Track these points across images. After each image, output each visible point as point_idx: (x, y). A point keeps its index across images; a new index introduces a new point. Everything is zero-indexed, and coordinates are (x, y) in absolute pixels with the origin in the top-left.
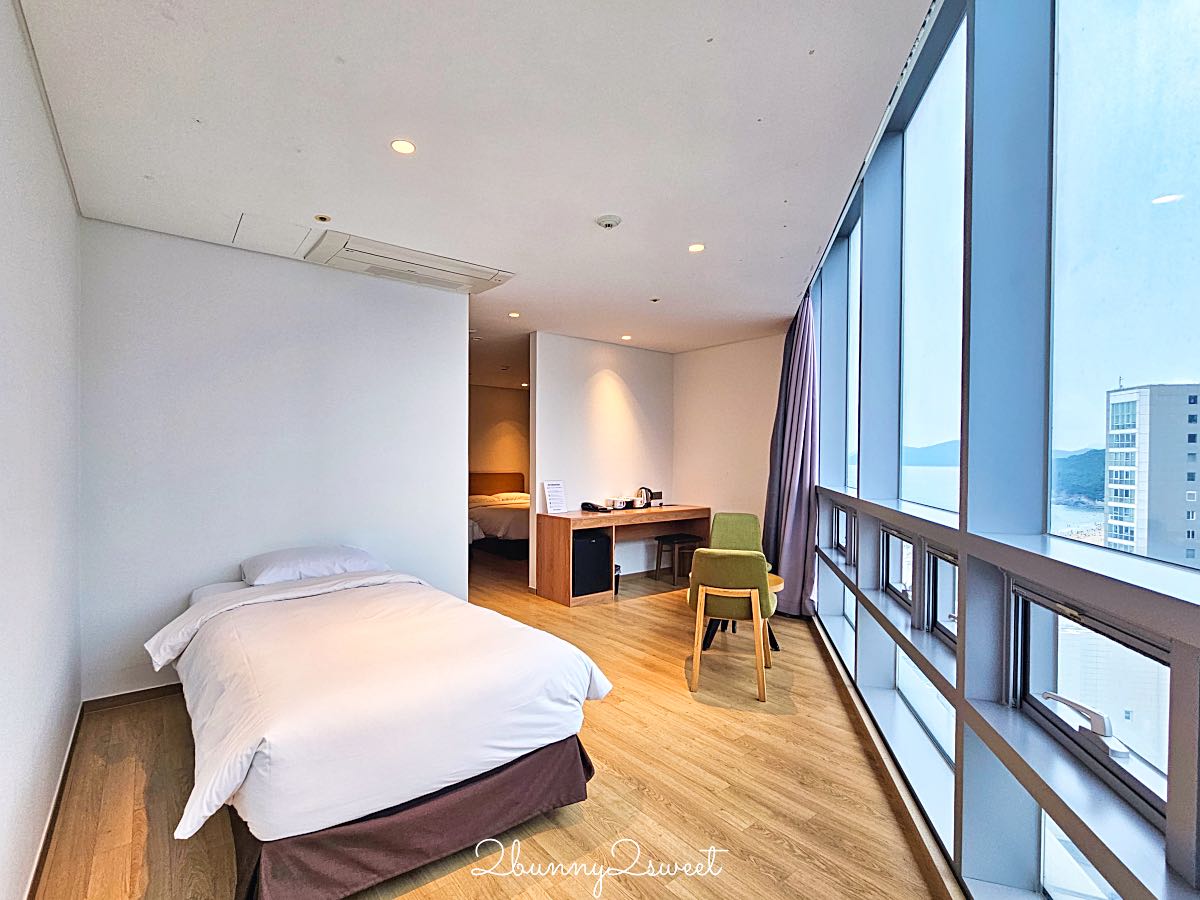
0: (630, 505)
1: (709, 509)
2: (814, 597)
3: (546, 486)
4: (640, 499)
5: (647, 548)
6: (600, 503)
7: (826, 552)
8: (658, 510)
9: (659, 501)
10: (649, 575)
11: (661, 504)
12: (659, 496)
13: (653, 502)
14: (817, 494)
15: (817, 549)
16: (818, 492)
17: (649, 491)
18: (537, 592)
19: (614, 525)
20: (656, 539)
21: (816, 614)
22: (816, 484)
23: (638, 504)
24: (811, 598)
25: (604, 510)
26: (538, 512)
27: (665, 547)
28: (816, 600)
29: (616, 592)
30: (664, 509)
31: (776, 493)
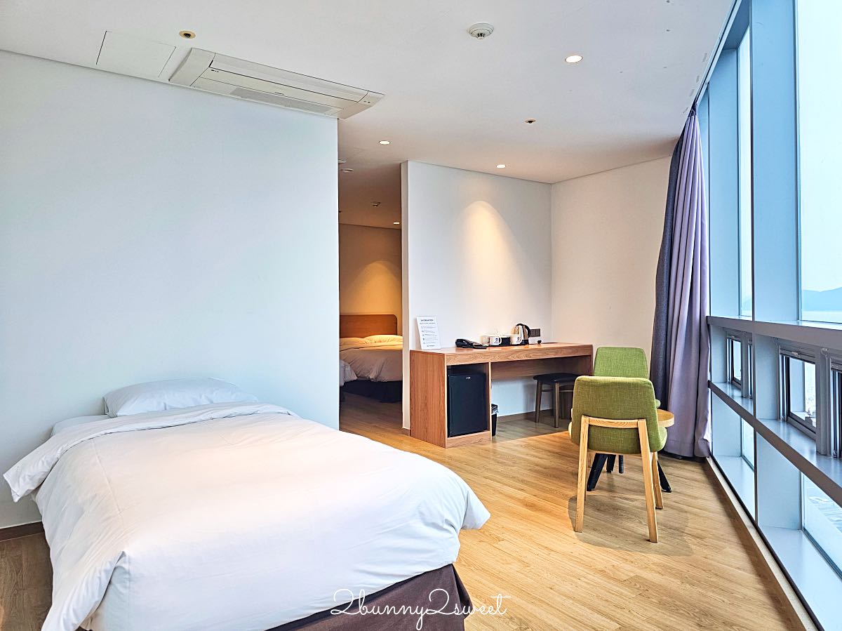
0: (506, 342)
1: (591, 347)
2: (707, 436)
3: (419, 322)
4: (517, 336)
5: (527, 388)
6: (475, 339)
7: (721, 386)
8: (536, 347)
9: (537, 339)
10: (528, 417)
11: (539, 342)
12: (537, 333)
13: (531, 340)
14: (708, 326)
15: (709, 384)
16: (709, 323)
17: (527, 327)
18: (411, 433)
19: (490, 361)
20: (535, 378)
21: (711, 455)
22: (707, 314)
23: (515, 341)
24: (705, 438)
25: (479, 347)
26: (411, 348)
27: (545, 387)
28: (710, 441)
29: (494, 434)
30: (543, 346)
31: (664, 325)
